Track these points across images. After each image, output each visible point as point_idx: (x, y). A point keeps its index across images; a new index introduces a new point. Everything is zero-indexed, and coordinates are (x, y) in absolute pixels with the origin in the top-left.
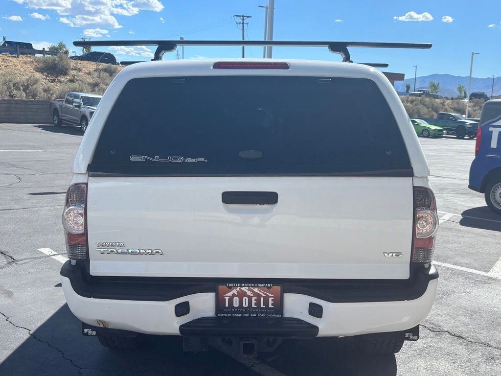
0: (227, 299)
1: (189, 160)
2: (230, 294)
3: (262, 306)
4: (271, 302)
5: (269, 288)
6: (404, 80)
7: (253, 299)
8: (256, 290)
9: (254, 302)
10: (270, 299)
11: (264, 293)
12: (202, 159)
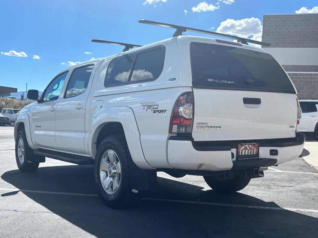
0: (241, 151)
1: (229, 82)
2: (242, 149)
3: (252, 154)
4: (255, 152)
5: (254, 145)
6: (17, 92)
7: (250, 150)
8: (250, 146)
9: (249, 152)
10: (255, 150)
11: (253, 148)
12: (233, 82)
